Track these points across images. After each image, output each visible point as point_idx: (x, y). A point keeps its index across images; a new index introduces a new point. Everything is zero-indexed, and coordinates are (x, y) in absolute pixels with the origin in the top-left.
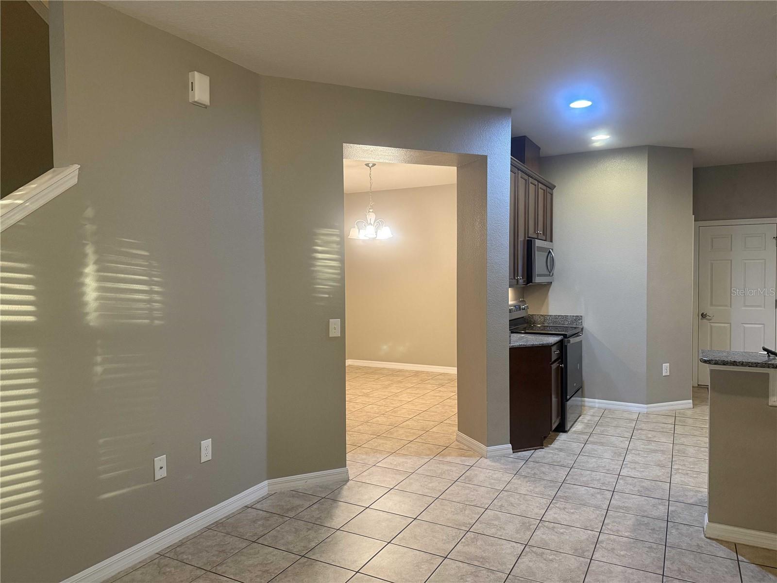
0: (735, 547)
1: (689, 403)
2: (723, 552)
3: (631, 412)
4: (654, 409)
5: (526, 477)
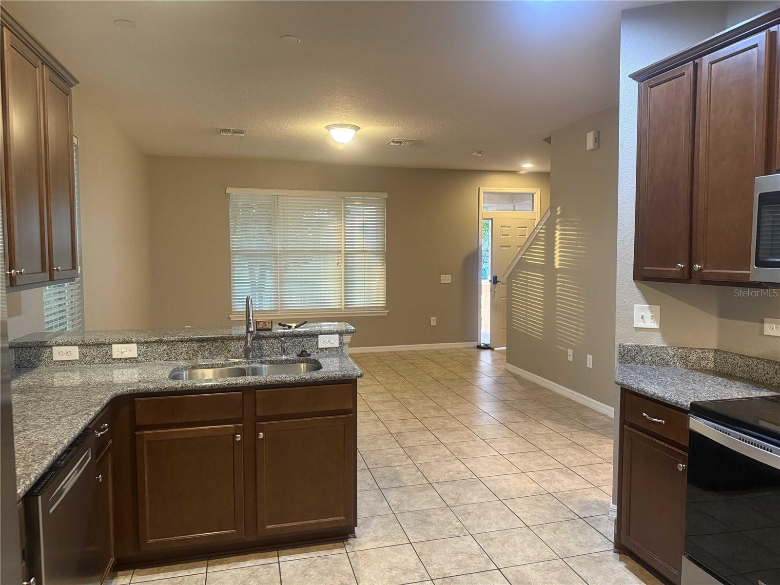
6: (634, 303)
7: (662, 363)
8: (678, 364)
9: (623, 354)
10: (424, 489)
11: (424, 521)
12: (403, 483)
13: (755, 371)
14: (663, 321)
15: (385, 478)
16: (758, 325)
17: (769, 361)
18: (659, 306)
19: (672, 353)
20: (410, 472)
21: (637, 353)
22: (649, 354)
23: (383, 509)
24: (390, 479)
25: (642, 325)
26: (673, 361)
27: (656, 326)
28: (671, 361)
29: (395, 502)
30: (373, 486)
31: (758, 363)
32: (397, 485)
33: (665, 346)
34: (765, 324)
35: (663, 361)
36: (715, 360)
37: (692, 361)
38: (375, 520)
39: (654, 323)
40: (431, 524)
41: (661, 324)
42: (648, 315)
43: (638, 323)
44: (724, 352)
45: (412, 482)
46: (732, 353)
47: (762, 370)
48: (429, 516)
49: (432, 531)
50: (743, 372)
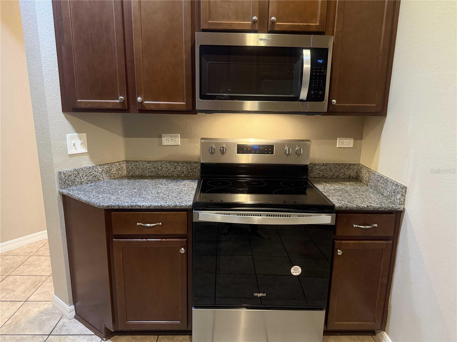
6: (66, 133)
7: (95, 179)
8: (105, 177)
9: (65, 180)
13: (160, 170)
14: (90, 145)
16: (156, 140)
17: (170, 162)
18: (86, 134)
19: (100, 170)
21: (76, 176)
22: (85, 175)
25: (74, 152)
26: (102, 176)
27: (85, 150)
28: (100, 176)
31: (162, 164)
33: (94, 165)
34: (163, 138)
35: (95, 178)
36: (127, 168)
37: (113, 173)
39: (84, 149)
41: (89, 148)
42: (78, 142)
43: (72, 151)
44: (134, 161)
46: (141, 161)
47: (165, 168)
50: (152, 172)
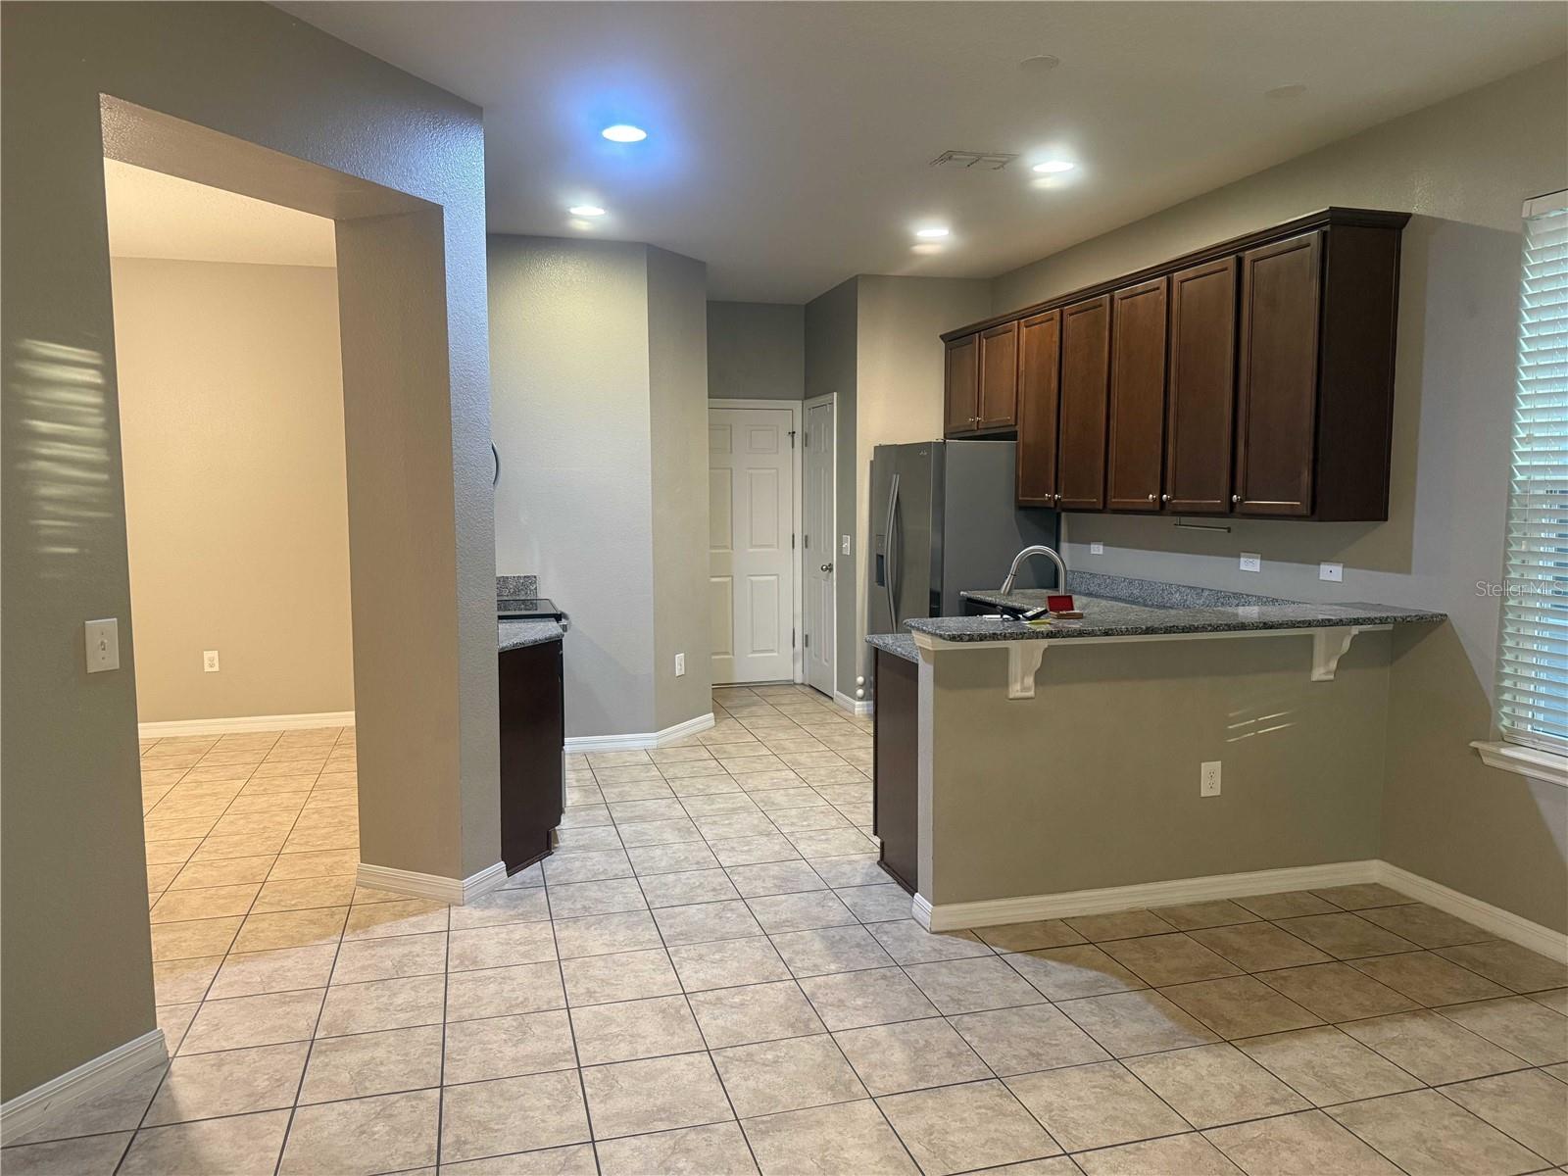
0: (974, 934)
1: (709, 719)
2: (969, 948)
3: (633, 752)
4: (668, 738)
5: (576, 919)
10: (778, 925)
11: (785, 880)
12: (819, 935)
15: (858, 945)
20: (805, 957)
23: (848, 895)
24: (847, 942)
29: (830, 904)
30: (878, 929)
32: (832, 932)
38: (858, 881)
40: (775, 877)
45: (802, 937)
48: (776, 886)
49: (775, 870)
